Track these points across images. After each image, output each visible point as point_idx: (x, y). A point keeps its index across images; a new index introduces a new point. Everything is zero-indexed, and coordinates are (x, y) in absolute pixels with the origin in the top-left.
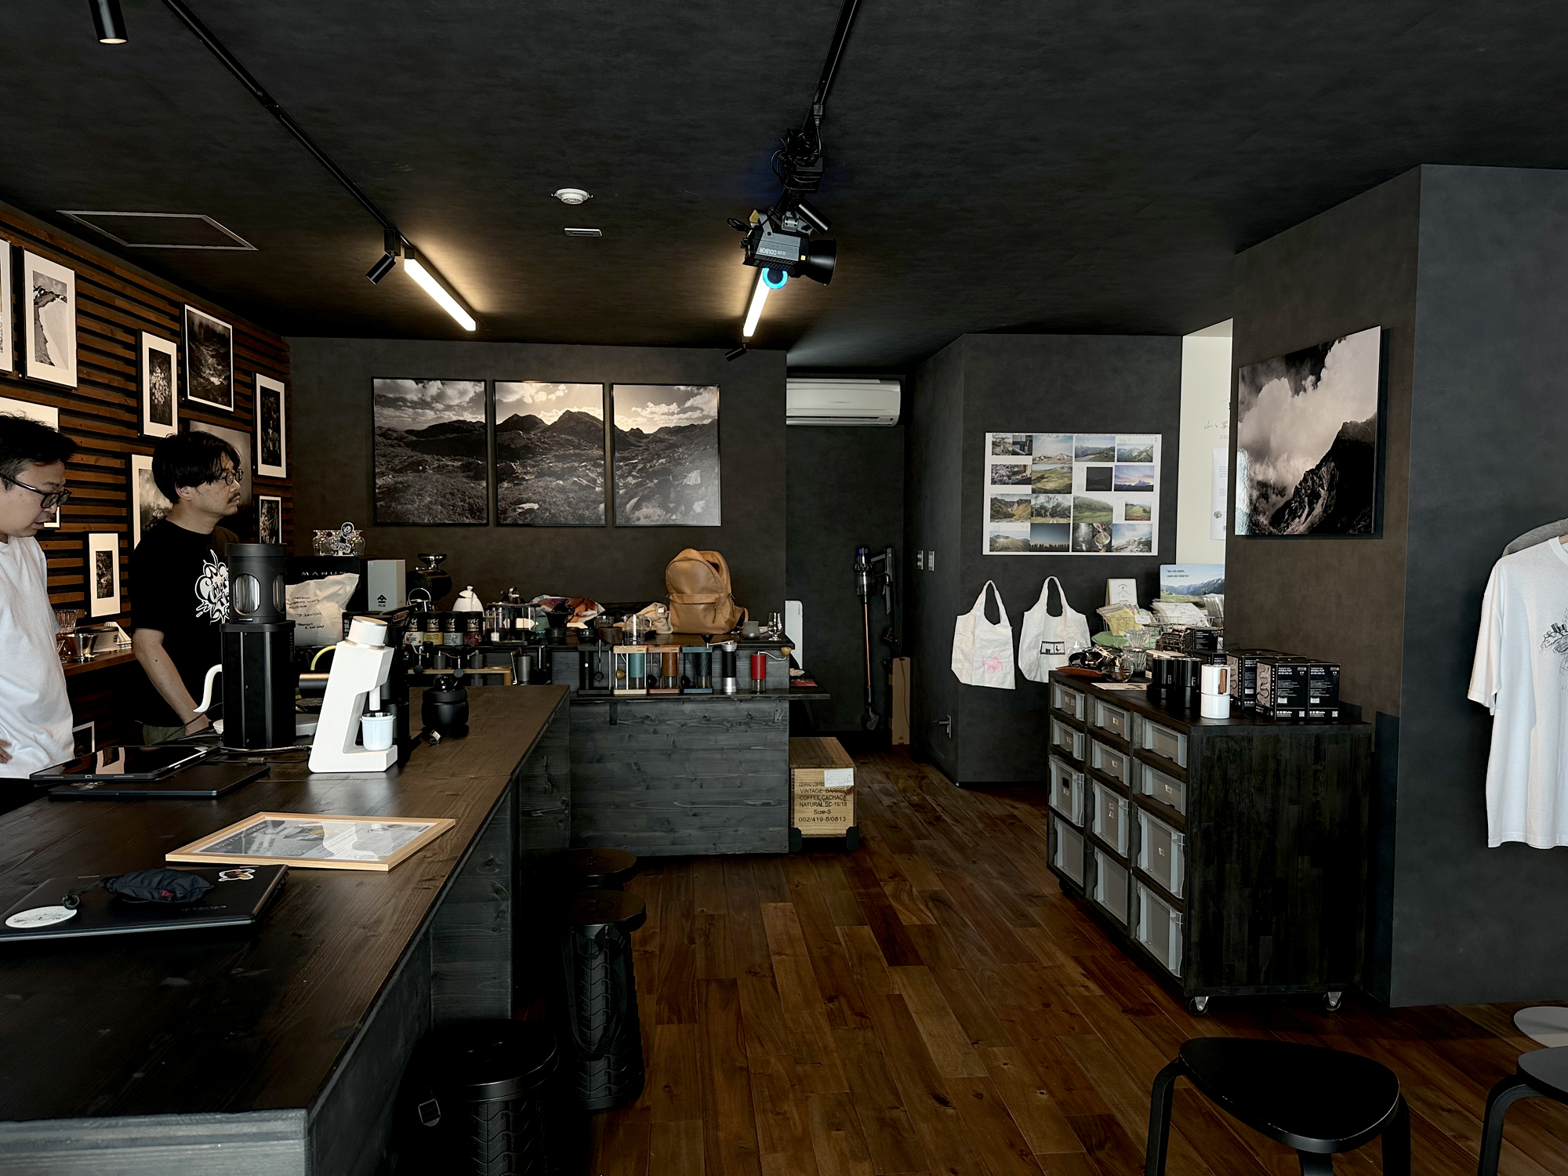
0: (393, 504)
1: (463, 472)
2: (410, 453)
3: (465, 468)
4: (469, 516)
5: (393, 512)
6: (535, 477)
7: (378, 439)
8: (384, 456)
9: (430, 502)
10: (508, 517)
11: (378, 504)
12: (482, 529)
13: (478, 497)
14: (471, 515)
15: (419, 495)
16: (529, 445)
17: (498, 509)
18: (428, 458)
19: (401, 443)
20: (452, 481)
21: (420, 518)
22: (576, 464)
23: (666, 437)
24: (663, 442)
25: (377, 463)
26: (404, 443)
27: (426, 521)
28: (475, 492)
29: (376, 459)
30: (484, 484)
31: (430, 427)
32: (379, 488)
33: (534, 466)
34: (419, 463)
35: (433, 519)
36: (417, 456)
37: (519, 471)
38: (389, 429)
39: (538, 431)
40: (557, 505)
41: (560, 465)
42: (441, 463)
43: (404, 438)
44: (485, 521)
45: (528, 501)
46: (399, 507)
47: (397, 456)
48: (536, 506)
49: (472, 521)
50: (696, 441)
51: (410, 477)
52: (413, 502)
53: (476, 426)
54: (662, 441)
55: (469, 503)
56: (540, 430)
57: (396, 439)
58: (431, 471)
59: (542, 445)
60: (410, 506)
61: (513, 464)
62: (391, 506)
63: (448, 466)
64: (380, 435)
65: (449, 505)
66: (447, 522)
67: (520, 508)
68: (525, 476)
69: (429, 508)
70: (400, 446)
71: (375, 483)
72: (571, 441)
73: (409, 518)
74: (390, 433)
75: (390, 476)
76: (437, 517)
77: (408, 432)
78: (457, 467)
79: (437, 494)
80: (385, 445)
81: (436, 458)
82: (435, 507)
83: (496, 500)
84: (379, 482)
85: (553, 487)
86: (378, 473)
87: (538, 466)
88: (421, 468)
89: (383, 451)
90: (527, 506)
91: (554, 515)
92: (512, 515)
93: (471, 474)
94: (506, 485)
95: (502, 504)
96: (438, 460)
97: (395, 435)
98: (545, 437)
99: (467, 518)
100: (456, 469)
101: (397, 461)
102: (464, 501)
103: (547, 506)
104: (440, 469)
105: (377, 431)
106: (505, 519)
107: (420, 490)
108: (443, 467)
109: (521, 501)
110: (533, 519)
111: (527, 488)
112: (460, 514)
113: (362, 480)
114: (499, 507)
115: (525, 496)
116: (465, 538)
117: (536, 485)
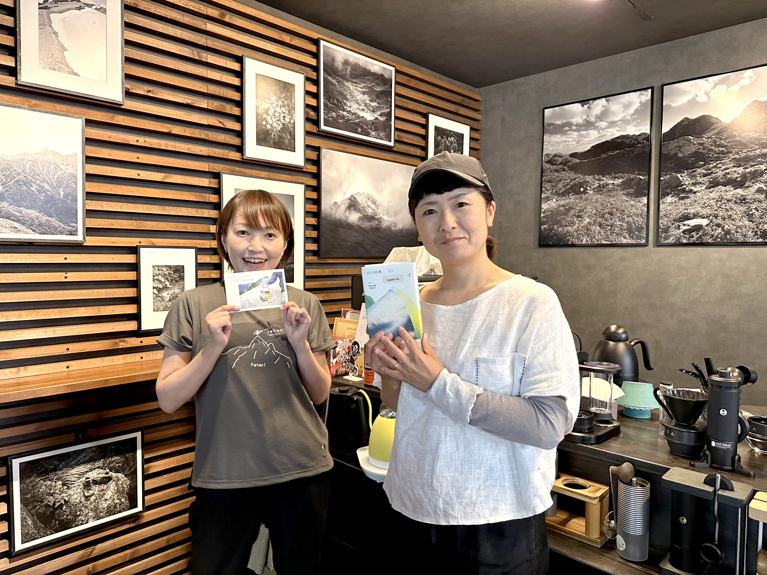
0: (555, 227)
1: (623, 190)
2: (573, 175)
3: (625, 185)
4: (627, 236)
5: (555, 235)
6: (707, 188)
7: (547, 166)
8: (550, 182)
9: (589, 223)
10: (670, 236)
11: (542, 227)
12: (641, 249)
13: (637, 215)
14: (629, 235)
15: (579, 216)
16: (700, 151)
17: (659, 227)
18: (589, 178)
19: (566, 167)
20: (611, 200)
21: (578, 239)
25: (543, 189)
26: (568, 167)
27: (584, 242)
28: (634, 210)
29: (543, 185)
30: (645, 200)
31: (592, 147)
32: (544, 212)
33: (705, 175)
34: (581, 185)
35: (591, 240)
36: (580, 178)
37: (686, 183)
38: (555, 155)
39: (713, 132)
40: (734, 220)
41: (741, 170)
42: (602, 182)
43: (569, 162)
44: (644, 241)
45: (695, 216)
46: (560, 229)
47: (561, 180)
48: (704, 222)
49: (630, 241)
51: (572, 199)
52: (573, 223)
53: (640, 139)
55: (628, 222)
56: (715, 132)
57: (561, 164)
58: (591, 192)
59: (716, 149)
60: (570, 228)
61: (679, 175)
62: (553, 229)
63: (608, 185)
64: (547, 162)
65: (607, 225)
66: (604, 242)
67: (685, 225)
68: (693, 188)
69: (588, 229)
70: (564, 170)
71: (540, 208)
73: (568, 240)
74: (555, 158)
75: (554, 200)
76: (594, 238)
77: (574, 155)
78: (618, 185)
79: (596, 214)
80: (551, 171)
81: (597, 178)
82: (593, 228)
83: (658, 217)
84: (544, 206)
85: (729, 197)
86: (544, 198)
87: (710, 174)
88: (582, 189)
89: (549, 177)
90: (693, 222)
91: (728, 232)
92: (673, 233)
93: (631, 191)
94: (669, 199)
95: (663, 222)
96: (599, 180)
97: (560, 160)
98: (721, 139)
99: (625, 238)
100: (616, 188)
101: (560, 185)
102: (622, 220)
103: (719, 221)
104: (600, 189)
105: (545, 159)
106: (666, 238)
107: (580, 212)
108: (604, 187)
109: (687, 217)
110: (700, 237)
111: (695, 201)
112: (617, 234)
113: (531, 205)
114: (661, 225)
115: (692, 211)
116: (622, 259)
117: (707, 197)
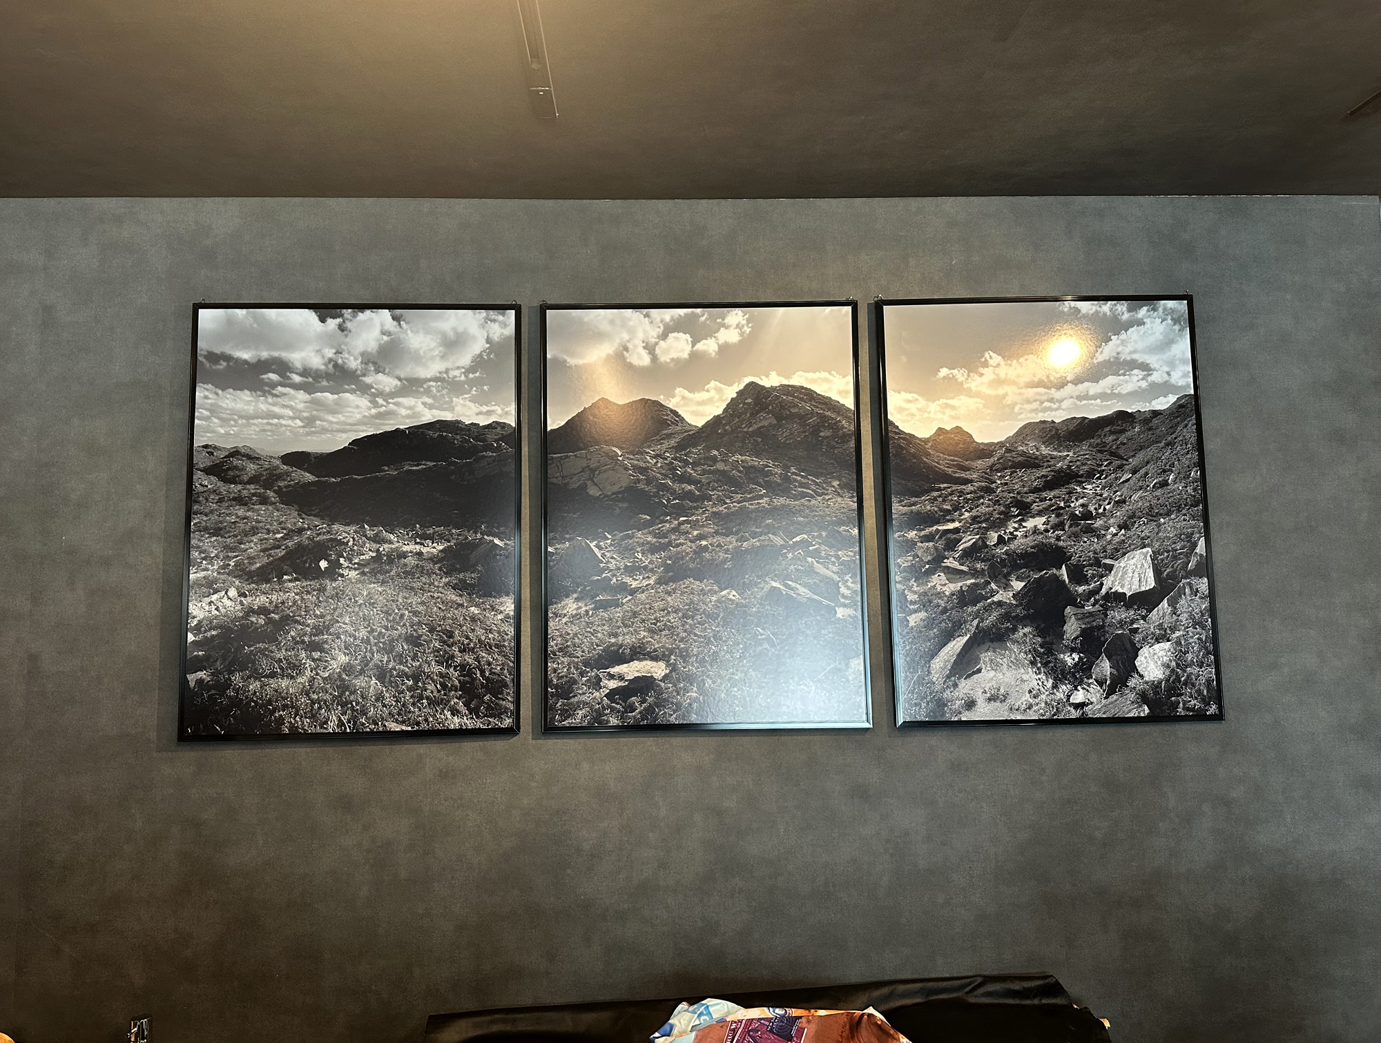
0: (237, 678)
1: (447, 574)
2: (293, 519)
3: (454, 560)
4: (461, 706)
5: (236, 702)
6: (660, 582)
7: (203, 481)
8: (217, 531)
9: (348, 669)
10: (577, 706)
11: (192, 678)
12: (499, 745)
13: (487, 647)
14: (466, 705)
15: (313, 647)
16: (641, 486)
17: (546, 682)
18: (345, 532)
19: (270, 493)
20: (414, 600)
21: (313, 717)
22: (778, 541)
23: (1045, 450)
24: (1037, 466)
25: (195, 554)
26: (279, 492)
27: (332, 727)
28: (480, 632)
29: (193, 542)
30: (508, 606)
31: (354, 442)
32: (198, 629)
33: (654, 549)
34: (320, 550)
35: (353, 719)
36: (316, 528)
37: (612, 566)
38: (235, 453)
39: (668, 444)
40: (723, 666)
41: (731, 543)
42: (386, 547)
43: (280, 477)
44: (507, 722)
45: (638, 653)
46: (254, 686)
47: (254, 531)
48: (658, 670)
49: (469, 723)
50: (1133, 462)
51: (290, 592)
52: (298, 668)
53: (490, 437)
54: (1031, 463)
55: (463, 667)
56: (673, 442)
57: (253, 480)
58: (353, 574)
59: (676, 486)
60: (284, 683)
61: (592, 545)
62: (228, 684)
63: (404, 555)
64: (208, 471)
65: (403, 675)
66: (394, 727)
67: (611, 677)
68: (628, 580)
69: (344, 688)
70: (264, 501)
71: (184, 615)
72: (762, 471)
73: (280, 721)
74: (236, 462)
75: (233, 592)
76: (364, 712)
77: (297, 459)
78: (433, 559)
79: (368, 642)
80: (220, 501)
81: (370, 533)
82: (359, 682)
83: (543, 654)
84: (198, 610)
85: (710, 609)
86: (198, 583)
87: (664, 548)
88: (323, 564)
89: (214, 517)
90: (631, 671)
92: (584, 698)
93: (471, 577)
94: (571, 606)
95: (559, 666)
96: (377, 539)
97: (251, 468)
98: (686, 463)
99: (455, 712)
100: (428, 566)
101: (253, 547)
102: (446, 660)
103: (692, 668)
104: (380, 566)
105: (201, 460)
106: (567, 711)
107: (318, 631)
108: (390, 561)
109: (617, 656)
110: (650, 710)
111: (635, 614)
112: (433, 702)
113: (150, 606)
114: (552, 676)
115: (627, 640)
116: (445, 775)
117: (661, 604)
